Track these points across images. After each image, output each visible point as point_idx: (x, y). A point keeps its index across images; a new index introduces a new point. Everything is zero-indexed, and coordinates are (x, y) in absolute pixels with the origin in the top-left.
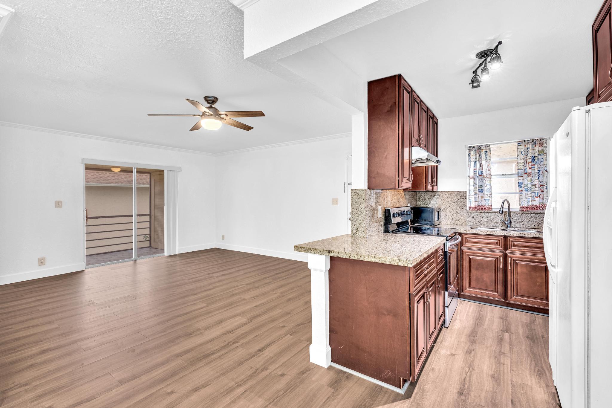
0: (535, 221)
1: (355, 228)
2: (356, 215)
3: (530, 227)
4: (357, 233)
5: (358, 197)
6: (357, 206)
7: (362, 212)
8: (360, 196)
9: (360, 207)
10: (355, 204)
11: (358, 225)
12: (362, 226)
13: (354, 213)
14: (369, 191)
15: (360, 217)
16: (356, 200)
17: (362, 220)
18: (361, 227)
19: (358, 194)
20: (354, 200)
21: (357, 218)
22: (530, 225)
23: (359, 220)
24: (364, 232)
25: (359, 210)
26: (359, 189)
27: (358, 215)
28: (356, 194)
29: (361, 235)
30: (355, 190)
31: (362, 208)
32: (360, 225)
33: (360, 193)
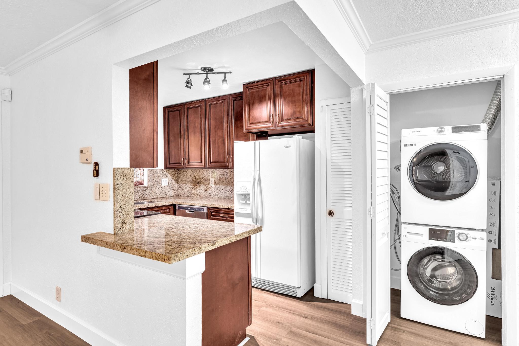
0: (140, 194)
1: (121, 221)
2: (122, 203)
3: (137, 199)
4: (123, 228)
5: (125, 179)
6: (124, 190)
7: (131, 198)
8: (128, 178)
9: (127, 191)
11: (125, 216)
12: (131, 215)
13: (119, 200)
15: (127, 204)
16: (122, 182)
17: (131, 208)
18: (129, 218)
19: (124, 175)
20: (120, 183)
21: (123, 206)
22: (137, 198)
23: (126, 210)
24: (132, 224)
25: (126, 196)
26: (126, 168)
27: (125, 203)
28: (122, 174)
29: (129, 228)
30: (120, 169)
31: (130, 193)
32: (128, 215)
33: (128, 173)
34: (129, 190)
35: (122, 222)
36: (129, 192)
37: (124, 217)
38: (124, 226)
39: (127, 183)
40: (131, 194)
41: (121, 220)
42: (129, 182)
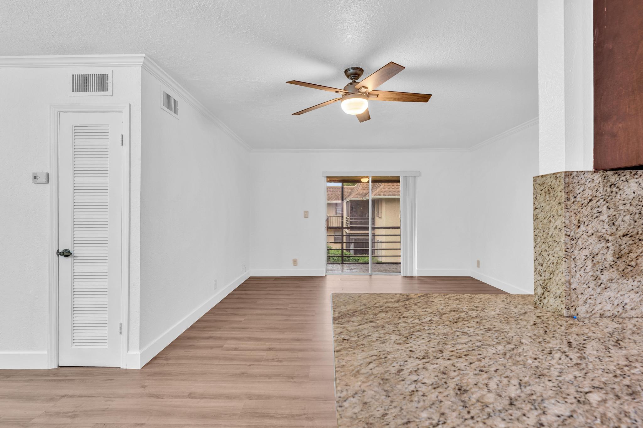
1: (541, 283)
2: (544, 246)
4: (545, 298)
6: (545, 221)
7: (557, 240)
9: (552, 224)
10: (541, 216)
11: (548, 275)
12: (557, 279)
13: (539, 240)
14: (598, 177)
15: (551, 252)
16: (543, 204)
17: (557, 263)
18: (555, 283)
20: (539, 206)
21: (545, 254)
23: (549, 263)
24: (561, 299)
25: (550, 234)
26: (548, 175)
27: (547, 248)
28: (542, 188)
29: (555, 306)
30: (540, 177)
31: (556, 228)
32: (552, 276)
33: (552, 184)
34: (553, 221)
35: (543, 285)
36: (554, 227)
37: (546, 277)
38: (546, 294)
39: (551, 205)
40: (557, 230)
41: (541, 280)
42: (554, 203)
